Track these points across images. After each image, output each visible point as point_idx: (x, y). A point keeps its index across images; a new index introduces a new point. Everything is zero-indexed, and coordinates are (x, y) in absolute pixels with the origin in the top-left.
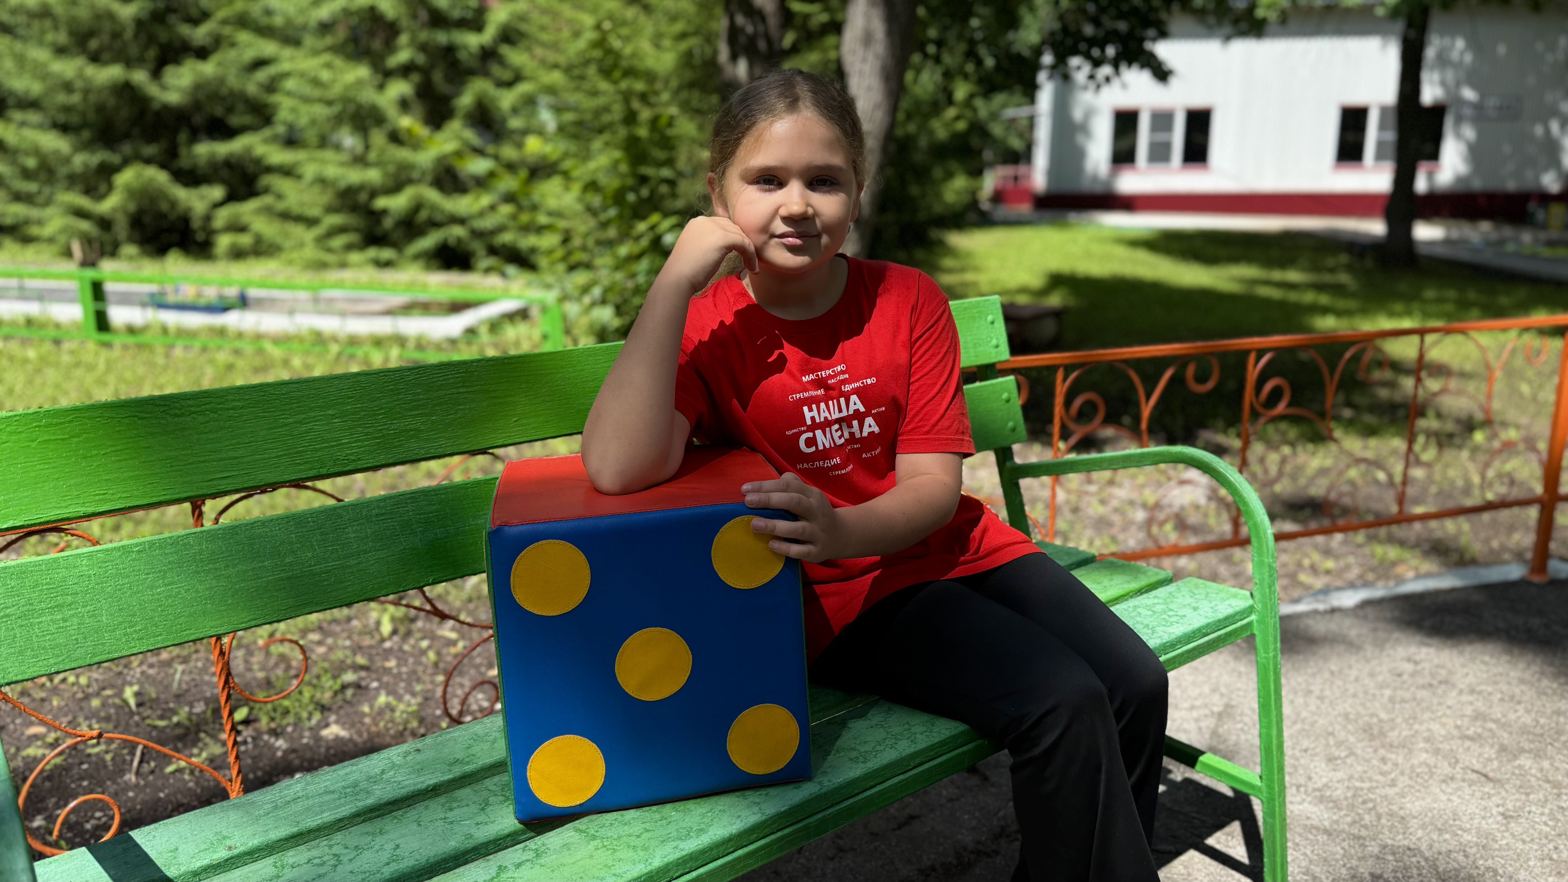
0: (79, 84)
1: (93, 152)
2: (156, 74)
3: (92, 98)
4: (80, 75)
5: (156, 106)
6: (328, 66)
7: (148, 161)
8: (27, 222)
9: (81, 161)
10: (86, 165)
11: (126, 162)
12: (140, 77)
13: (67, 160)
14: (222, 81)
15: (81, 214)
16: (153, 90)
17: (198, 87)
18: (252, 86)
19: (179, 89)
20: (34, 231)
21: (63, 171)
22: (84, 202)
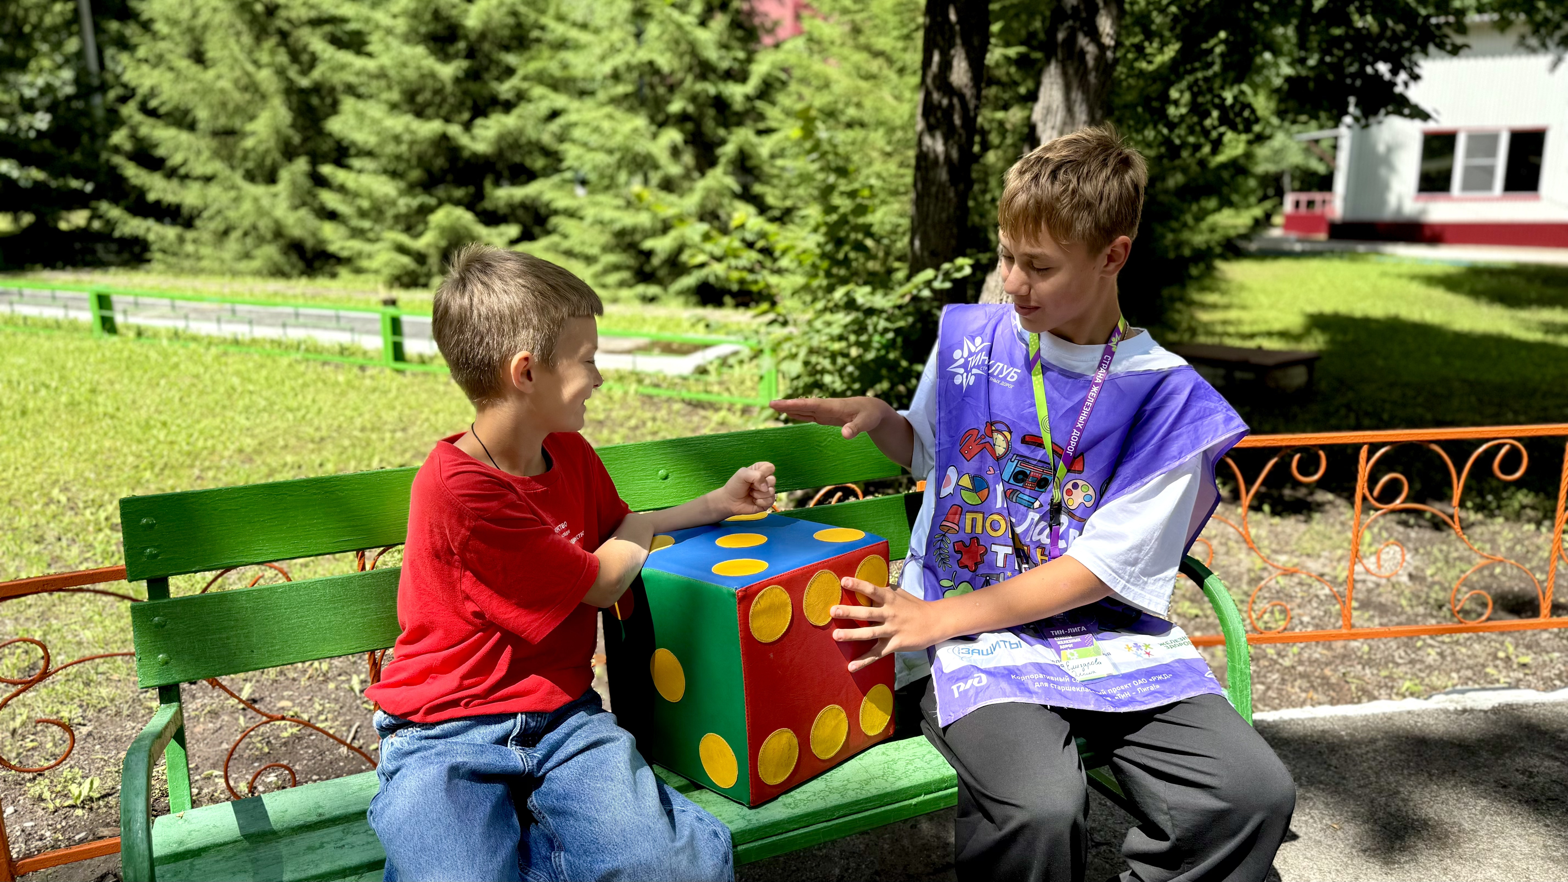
0: (406, 137)
1: (414, 196)
2: (468, 126)
3: (416, 148)
4: (408, 130)
5: (466, 154)
6: (610, 117)
7: (457, 203)
8: (360, 255)
9: (406, 204)
10: (408, 206)
11: (440, 204)
12: (454, 130)
13: (393, 203)
14: (521, 131)
15: (401, 249)
16: (464, 140)
17: (501, 137)
18: (547, 135)
19: (484, 139)
20: (365, 263)
21: (390, 213)
22: (404, 239)
